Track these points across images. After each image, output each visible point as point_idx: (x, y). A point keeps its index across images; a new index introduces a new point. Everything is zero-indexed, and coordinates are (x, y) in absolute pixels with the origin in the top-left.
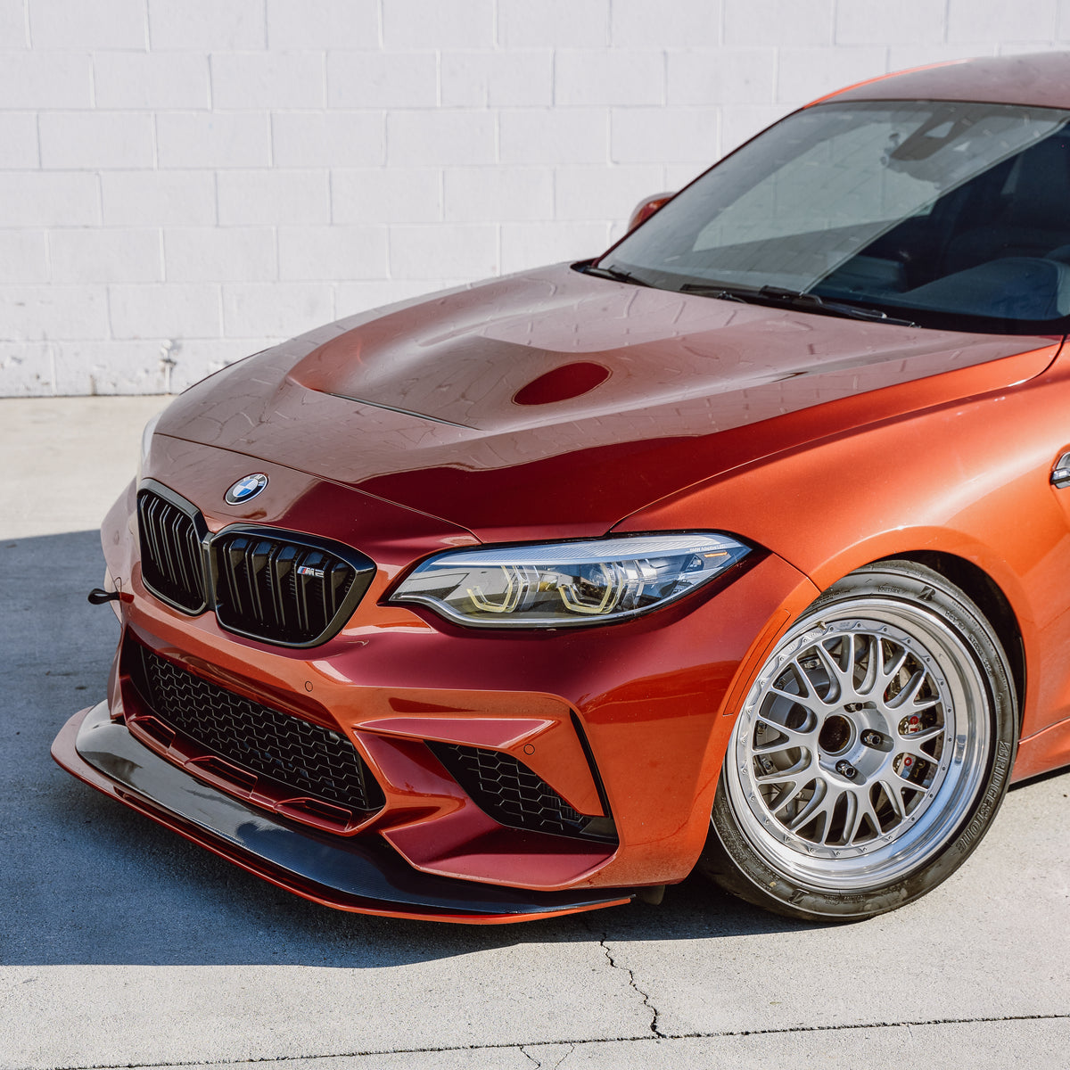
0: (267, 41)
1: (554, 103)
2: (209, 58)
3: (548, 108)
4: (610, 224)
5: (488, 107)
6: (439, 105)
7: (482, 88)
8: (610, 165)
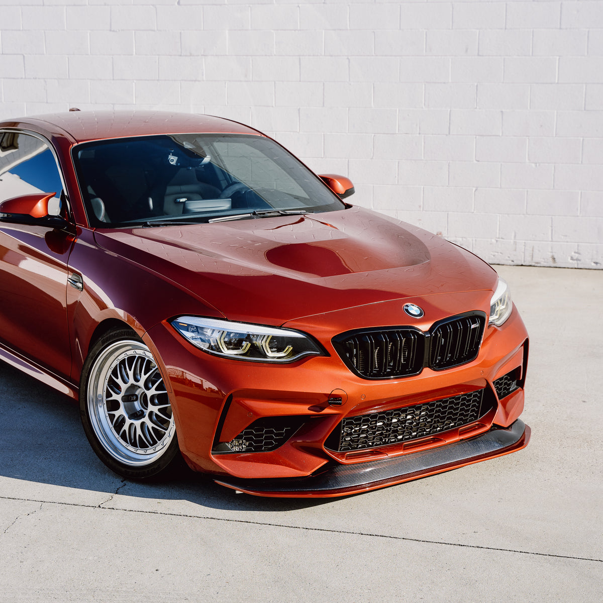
0: (323, 103)
1: (449, 133)
2: (299, 110)
3: (447, 135)
4: (474, 189)
5: (419, 134)
6: (397, 132)
7: (417, 125)
8: (475, 162)
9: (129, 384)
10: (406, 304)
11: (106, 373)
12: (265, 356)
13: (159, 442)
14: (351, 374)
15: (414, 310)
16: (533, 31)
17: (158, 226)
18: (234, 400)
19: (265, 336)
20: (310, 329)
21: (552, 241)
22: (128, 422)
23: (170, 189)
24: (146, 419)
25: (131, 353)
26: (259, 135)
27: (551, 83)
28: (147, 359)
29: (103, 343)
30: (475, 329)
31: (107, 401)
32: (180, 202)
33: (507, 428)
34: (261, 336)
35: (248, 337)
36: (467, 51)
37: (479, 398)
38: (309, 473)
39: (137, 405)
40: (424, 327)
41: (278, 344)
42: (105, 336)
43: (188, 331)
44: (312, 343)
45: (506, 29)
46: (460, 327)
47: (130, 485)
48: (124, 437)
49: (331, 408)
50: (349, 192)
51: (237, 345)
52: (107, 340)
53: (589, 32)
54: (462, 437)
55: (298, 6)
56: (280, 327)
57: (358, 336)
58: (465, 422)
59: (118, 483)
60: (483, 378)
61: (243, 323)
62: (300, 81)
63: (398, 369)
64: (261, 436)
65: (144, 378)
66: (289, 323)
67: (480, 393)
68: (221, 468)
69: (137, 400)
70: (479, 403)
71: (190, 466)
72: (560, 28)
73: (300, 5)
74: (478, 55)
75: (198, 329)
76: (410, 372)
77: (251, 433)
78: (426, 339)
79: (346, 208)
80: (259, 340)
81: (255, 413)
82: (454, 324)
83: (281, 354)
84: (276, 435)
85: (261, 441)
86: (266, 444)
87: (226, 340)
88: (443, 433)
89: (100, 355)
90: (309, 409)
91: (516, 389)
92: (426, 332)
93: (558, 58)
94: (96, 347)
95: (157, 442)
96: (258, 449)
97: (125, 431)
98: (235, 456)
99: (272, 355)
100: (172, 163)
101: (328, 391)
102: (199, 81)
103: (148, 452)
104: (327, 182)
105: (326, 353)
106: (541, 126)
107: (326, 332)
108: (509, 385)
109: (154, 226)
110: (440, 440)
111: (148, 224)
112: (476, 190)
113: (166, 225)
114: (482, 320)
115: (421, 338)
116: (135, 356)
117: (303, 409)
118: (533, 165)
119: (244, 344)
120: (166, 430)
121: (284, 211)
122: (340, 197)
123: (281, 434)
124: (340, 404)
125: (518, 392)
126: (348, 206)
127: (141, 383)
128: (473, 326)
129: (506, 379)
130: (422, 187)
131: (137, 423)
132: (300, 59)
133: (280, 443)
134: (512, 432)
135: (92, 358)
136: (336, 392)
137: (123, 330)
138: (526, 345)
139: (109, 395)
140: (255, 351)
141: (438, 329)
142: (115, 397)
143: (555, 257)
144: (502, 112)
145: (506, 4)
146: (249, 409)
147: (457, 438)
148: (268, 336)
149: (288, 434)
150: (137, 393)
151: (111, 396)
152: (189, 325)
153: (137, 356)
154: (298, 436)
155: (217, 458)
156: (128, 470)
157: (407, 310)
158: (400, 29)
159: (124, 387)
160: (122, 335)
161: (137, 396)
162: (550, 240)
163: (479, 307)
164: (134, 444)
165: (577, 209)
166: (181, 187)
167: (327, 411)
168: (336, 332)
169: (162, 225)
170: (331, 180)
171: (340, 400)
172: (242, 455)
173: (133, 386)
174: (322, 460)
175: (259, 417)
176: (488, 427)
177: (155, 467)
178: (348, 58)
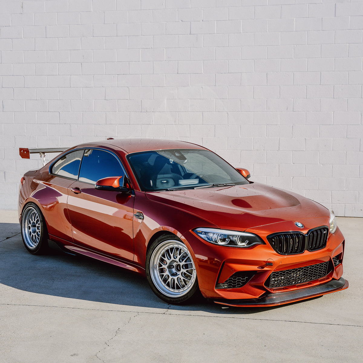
0: (215, 135)
1: (279, 150)
2: (202, 138)
4: (292, 177)
5: (264, 150)
6: (253, 149)
7: (262, 146)
8: (292, 164)
9: (171, 260)
10: (296, 222)
11: (159, 256)
12: (237, 245)
13: (186, 286)
14: (275, 252)
15: (300, 225)
16: (320, 99)
17: (173, 190)
18: (225, 263)
19: (237, 236)
20: (257, 233)
21: (332, 203)
22: (171, 277)
23: (159, 176)
24: (180, 276)
25: (171, 246)
26: (206, 150)
27: (330, 125)
28: (180, 248)
29: (158, 242)
30: (325, 233)
31: (159, 269)
32: (163, 183)
33: (339, 280)
34: (235, 236)
35: (228, 236)
36: (287, 109)
37: (327, 265)
38: (258, 297)
39: (174, 270)
40: (305, 232)
41: (243, 239)
42: (159, 238)
43: (202, 234)
44: (258, 239)
45: (306, 98)
46: (319, 232)
47: (172, 306)
48: (168, 285)
49: (267, 267)
50: (248, 176)
51: (224, 240)
52: (160, 240)
53: (348, 100)
54: (320, 283)
55: (202, 87)
56: (244, 232)
57: (278, 235)
58: (321, 276)
59: (166, 305)
60: (329, 256)
61: (227, 230)
62: (203, 124)
63: (294, 251)
64: (236, 281)
65: (179, 257)
66: (248, 230)
67: (327, 263)
68: (220, 295)
69: (173, 268)
70: (326, 268)
71: (203, 295)
72: (334, 98)
73: (203, 87)
74: (293, 111)
75: (206, 233)
76: (299, 252)
77: (231, 279)
78: (306, 237)
79: (250, 183)
80: (234, 237)
81: (235, 270)
82: (316, 231)
83: (243, 244)
84: (242, 280)
85: (235, 283)
86: (238, 284)
87: (220, 238)
88: (316, 280)
89: (157, 248)
90: (258, 268)
91: (339, 264)
92: (305, 234)
93: (333, 112)
94: (154, 244)
95: (185, 286)
96: (234, 286)
97: (169, 282)
98: (224, 290)
99: (240, 244)
100: (171, 163)
101: (266, 260)
102: (151, 125)
103: (180, 291)
104: (239, 171)
105: (264, 243)
106: (325, 146)
107: (264, 234)
108: (336, 262)
109: (171, 190)
110: (311, 284)
111: (168, 189)
112: (293, 178)
113: (176, 190)
114: (328, 230)
115: (304, 236)
116: (174, 248)
117: (255, 268)
118: (322, 165)
119: (227, 239)
120: (190, 280)
121: (226, 184)
122: (246, 178)
123: (244, 280)
124: (272, 265)
125: (340, 265)
126: (251, 182)
127: (177, 260)
128: (324, 232)
129: (335, 259)
130: (266, 177)
131: (175, 278)
132: (203, 113)
133: (244, 284)
134: (340, 281)
135: (152, 249)
136: (269, 260)
137: (168, 236)
138: (344, 243)
139: (160, 266)
140: (232, 242)
141: (310, 233)
142: (164, 266)
143: (334, 211)
144: (305, 139)
145: (307, 86)
146: (231, 268)
147: (318, 283)
148: (239, 236)
149: (247, 280)
150: (173, 265)
151: (162, 266)
152: (202, 232)
153: (175, 247)
154: (252, 281)
155: (217, 290)
156: (171, 299)
157: (296, 225)
158: (254, 98)
159: (168, 262)
160: (168, 238)
161: (173, 266)
162: (331, 203)
163: (326, 224)
164: (173, 288)
165: (344, 187)
166: (164, 175)
167: (265, 269)
168: (268, 234)
169: (174, 190)
170: (240, 170)
171: (272, 263)
172: (228, 289)
173: (173, 261)
174: (263, 291)
175: (236, 272)
176: (331, 279)
177: (186, 297)
178: (227, 113)
